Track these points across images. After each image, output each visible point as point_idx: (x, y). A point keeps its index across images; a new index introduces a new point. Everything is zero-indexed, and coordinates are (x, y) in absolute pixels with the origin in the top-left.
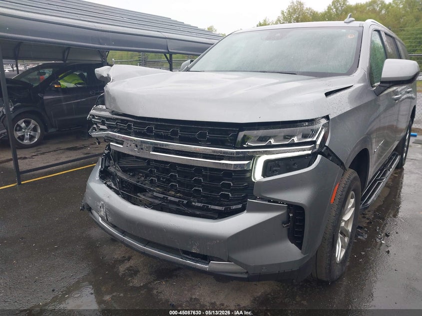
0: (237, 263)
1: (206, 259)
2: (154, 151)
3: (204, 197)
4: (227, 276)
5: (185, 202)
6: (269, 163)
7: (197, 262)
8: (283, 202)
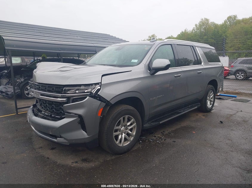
0: (65, 139)
1: (56, 137)
2: (41, 95)
3: (55, 113)
4: (62, 144)
5: (49, 115)
6: (74, 100)
7: (53, 139)
8: (76, 114)
